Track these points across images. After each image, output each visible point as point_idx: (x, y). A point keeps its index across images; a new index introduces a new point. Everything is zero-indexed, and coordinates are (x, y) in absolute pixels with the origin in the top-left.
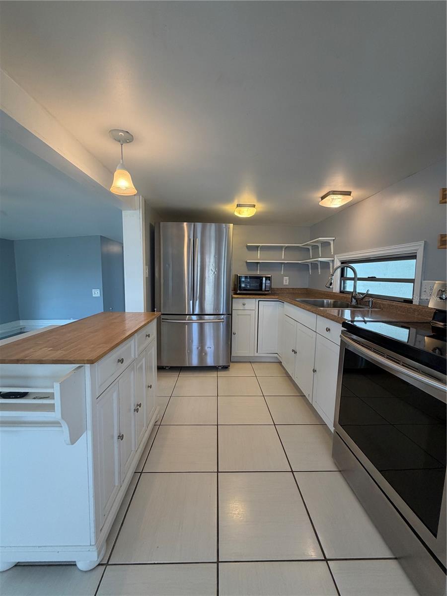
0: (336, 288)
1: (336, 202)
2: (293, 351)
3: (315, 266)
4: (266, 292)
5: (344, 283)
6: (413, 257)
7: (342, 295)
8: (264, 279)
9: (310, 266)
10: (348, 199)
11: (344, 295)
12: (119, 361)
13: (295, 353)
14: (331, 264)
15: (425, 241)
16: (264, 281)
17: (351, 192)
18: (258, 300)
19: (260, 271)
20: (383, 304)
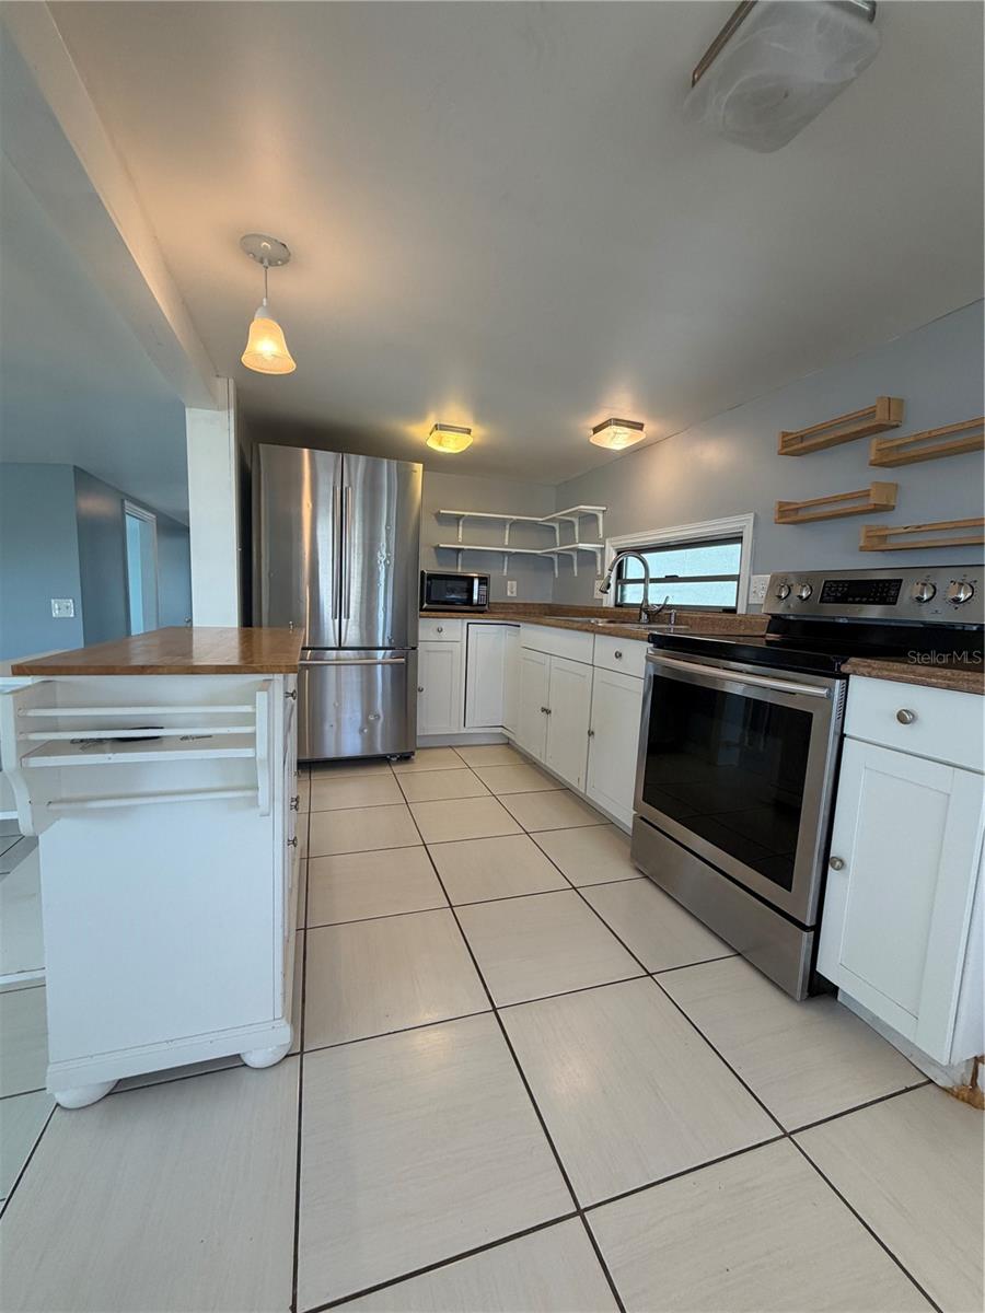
0: (609, 600)
1: (617, 440)
2: (544, 710)
3: (565, 559)
4: (479, 608)
5: (622, 591)
6: (738, 539)
7: (619, 610)
8: (476, 582)
9: (556, 560)
10: (639, 437)
11: (625, 610)
13: (548, 712)
14: (599, 556)
15: (756, 516)
16: (476, 587)
17: (642, 425)
18: (466, 622)
19: (462, 566)
20: (692, 618)
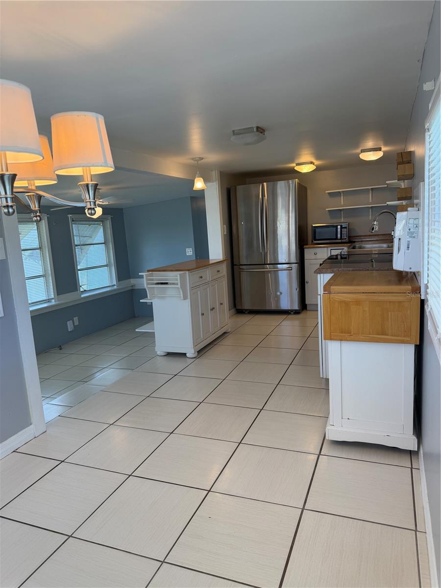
4: (343, 241)
8: (339, 228)
12: (200, 277)
16: (339, 230)
17: (381, 148)
18: (330, 249)
